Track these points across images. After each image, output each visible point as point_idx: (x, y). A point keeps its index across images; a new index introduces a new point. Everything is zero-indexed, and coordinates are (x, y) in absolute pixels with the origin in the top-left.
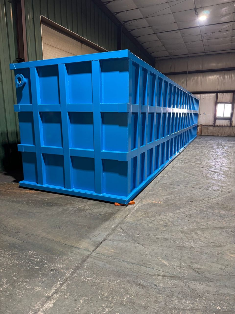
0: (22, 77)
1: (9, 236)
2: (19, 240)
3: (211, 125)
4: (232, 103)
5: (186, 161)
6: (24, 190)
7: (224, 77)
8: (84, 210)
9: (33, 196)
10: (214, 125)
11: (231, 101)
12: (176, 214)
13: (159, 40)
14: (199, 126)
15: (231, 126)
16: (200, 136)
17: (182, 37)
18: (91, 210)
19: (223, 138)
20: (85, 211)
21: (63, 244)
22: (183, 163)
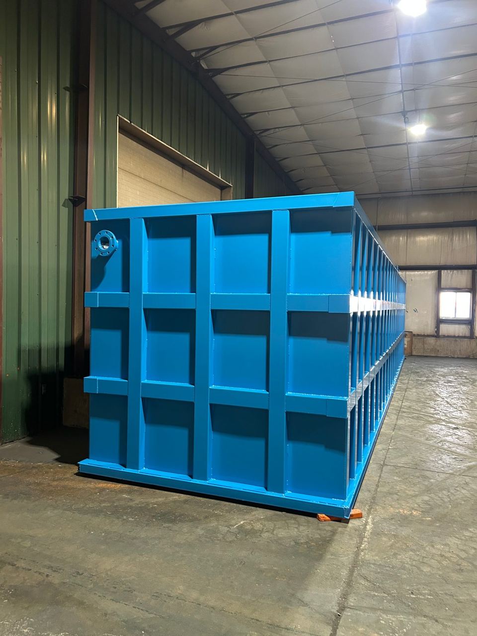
0: (112, 237)
1: (113, 600)
2: (142, 610)
3: (431, 334)
4: (472, 290)
5: (415, 415)
6: (91, 482)
7: (452, 240)
8: (253, 532)
9: (119, 496)
10: (437, 335)
11: (469, 285)
12: (467, 540)
13: (325, 166)
14: (407, 337)
15: (472, 336)
16: (409, 356)
17: (370, 161)
18: (272, 533)
19: (461, 362)
20: (258, 534)
21: (252, 619)
22: (410, 417)
